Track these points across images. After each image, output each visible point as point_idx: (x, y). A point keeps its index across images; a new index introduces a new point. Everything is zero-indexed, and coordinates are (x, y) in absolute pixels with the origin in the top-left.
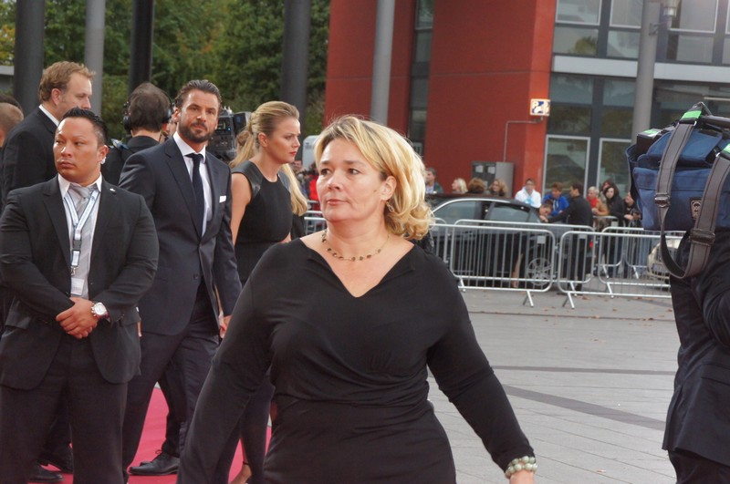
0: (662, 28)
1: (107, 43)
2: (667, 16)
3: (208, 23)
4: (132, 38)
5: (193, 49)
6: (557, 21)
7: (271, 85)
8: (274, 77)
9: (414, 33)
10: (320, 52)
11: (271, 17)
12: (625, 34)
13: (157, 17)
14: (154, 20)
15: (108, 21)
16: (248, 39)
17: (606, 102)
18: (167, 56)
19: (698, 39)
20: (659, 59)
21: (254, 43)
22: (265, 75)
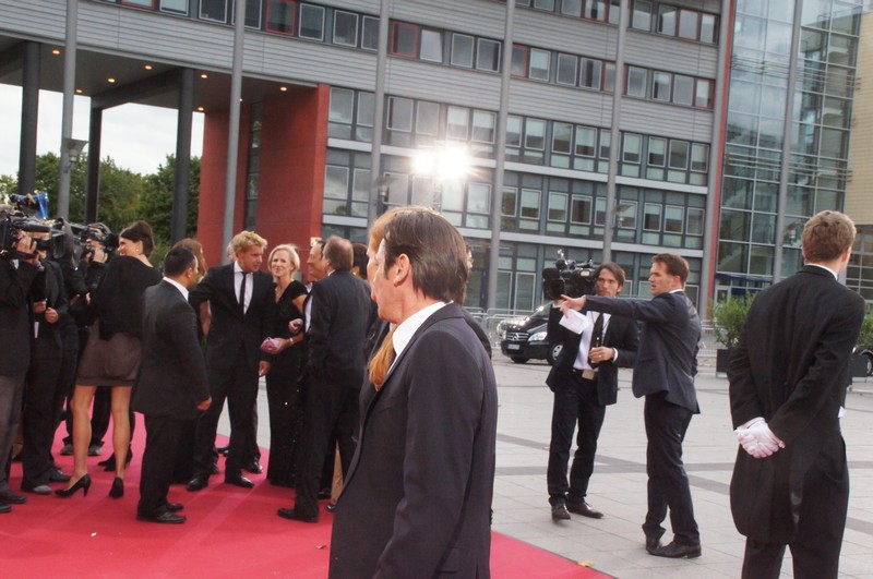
0: (379, 203)
1: (71, 205)
2: (382, 196)
3: (131, 194)
4: (86, 201)
5: (122, 208)
6: (325, 196)
7: (166, 228)
8: (168, 224)
9: (247, 201)
10: (194, 210)
12: (361, 204)
13: (101, 190)
14: (98, 191)
15: (71, 192)
16: (153, 203)
18: (107, 212)
21: (156, 205)
22: (163, 222)
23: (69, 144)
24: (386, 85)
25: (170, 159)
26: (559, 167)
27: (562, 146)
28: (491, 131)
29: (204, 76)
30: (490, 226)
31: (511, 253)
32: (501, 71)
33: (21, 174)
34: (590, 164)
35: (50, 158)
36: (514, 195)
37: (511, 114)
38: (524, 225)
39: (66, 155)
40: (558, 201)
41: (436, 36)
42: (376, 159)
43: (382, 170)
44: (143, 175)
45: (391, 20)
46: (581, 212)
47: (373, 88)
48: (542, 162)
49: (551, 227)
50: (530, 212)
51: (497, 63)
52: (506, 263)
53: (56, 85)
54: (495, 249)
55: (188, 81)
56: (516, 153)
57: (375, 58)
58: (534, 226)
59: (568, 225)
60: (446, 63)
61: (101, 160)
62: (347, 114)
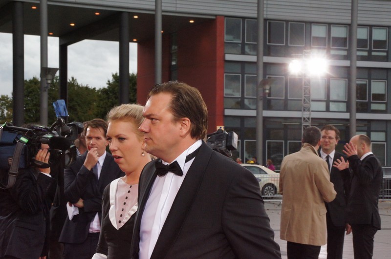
0: (264, 97)
2: (266, 93)
3: (89, 103)
5: (84, 113)
6: (225, 96)
11: (114, 99)
12: (251, 100)
17: (245, 126)
19: (278, 101)
20: (264, 109)
23: (46, 71)
24: (265, 13)
25: (115, 76)
28: (346, 39)
29: (136, 17)
30: (348, 110)
31: (366, 128)
33: (15, 94)
35: (34, 81)
36: (366, 85)
37: (360, 25)
38: (374, 107)
39: (44, 79)
42: (261, 65)
43: (265, 75)
44: (97, 89)
47: (255, 16)
48: (386, 59)
50: (378, 97)
53: (36, 31)
54: (353, 126)
55: (125, 20)
56: (365, 54)
58: (382, 107)
61: (68, 81)
62: (238, 38)
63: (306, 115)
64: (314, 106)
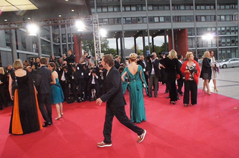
0: (197, 45)
3: (158, 49)
6: (188, 45)
9: (176, 48)
12: (194, 46)
19: (200, 45)
23: (149, 44)
24: (196, 26)
25: (164, 43)
26: (228, 34)
27: (228, 31)
28: (215, 31)
29: (168, 30)
30: (217, 46)
32: (216, 20)
33: (144, 49)
34: (234, 33)
35: (147, 46)
36: (220, 41)
37: (218, 27)
38: (222, 45)
40: (228, 40)
41: (204, 17)
42: (196, 38)
43: (197, 40)
45: (196, 16)
46: (233, 42)
47: (194, 27)
48: (225, 34)
49: (228, 45)
50: (224, 43)
51: (215, 19)
52: (220, 52)
53: (147, 36)
54: (218, 50)
55: (165, 31)
56: (220, 33)
57: (194, 22)
58: (225, 45)
59: (231, 44)
60: (206, 21)
61: (154, 45)
62: (190, 32)
63: (207, 48)
64: (209, 46)
